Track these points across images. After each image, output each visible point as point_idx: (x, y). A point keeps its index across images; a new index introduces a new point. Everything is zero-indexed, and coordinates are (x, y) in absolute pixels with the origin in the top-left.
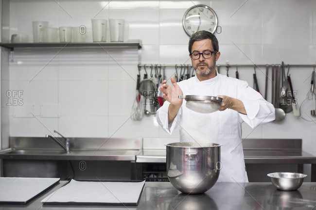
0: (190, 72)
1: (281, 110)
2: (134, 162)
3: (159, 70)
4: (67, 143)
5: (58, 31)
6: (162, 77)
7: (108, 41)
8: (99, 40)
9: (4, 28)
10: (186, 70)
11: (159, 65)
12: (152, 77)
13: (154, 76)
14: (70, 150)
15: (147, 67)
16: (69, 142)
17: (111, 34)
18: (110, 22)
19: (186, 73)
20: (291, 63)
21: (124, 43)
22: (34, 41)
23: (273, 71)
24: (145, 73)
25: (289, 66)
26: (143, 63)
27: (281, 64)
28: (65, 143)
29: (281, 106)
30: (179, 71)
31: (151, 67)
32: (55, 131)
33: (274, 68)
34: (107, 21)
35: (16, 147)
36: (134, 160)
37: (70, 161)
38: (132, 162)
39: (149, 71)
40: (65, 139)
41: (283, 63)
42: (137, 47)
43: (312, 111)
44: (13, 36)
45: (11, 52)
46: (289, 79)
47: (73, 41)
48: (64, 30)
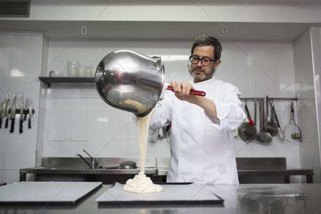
1: (269, 134)
4: (93, 162)
14: (95, 168)
16: (95, 161)
20: (273, 97)
23: (260, 103)
25: (273, 99)
27: (266, 97)
28: (92, 161)
29: (268, 131)
32: (84, 151)
33: (261, 100)
35: (48, 166)
36: (156, 173)
37: (94, 175)
38: (154, 175)
40: (92, 158)
41: (267, 96)
43: (292, 135)
44: (51, 73)
46: (273, 108)
48: (94, 68)
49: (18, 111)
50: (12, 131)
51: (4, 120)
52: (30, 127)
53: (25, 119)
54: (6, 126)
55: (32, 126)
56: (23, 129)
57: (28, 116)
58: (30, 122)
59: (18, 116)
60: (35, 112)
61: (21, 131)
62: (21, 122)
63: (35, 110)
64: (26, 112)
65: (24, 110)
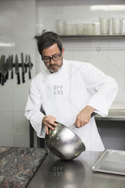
5: (75, 27)
7: (111, 34)
8: (105, 33)
9: (37, 25)
17: (113, 28)
18: (112, 20)
21: (122, 35)
34: (110, 19)
44: (44, 31)
47: (85, 34)
48: (80, 26)
49: (20, 65)
51: (10, 72)
52: (30, 78)
53: (26, 72)
55: (32, 76)
57: (28, 68)
59: (20, 69)
60: (34, 66)
61: (24, 81)
62: (23, 74)
63: (33, 63)
64: (27, 66)
65: (25, 64)
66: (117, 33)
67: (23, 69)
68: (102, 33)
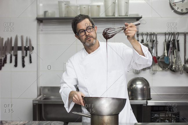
0: (175, 38)
2: (145, 105)
3: (152, 37)
5: (79, 8)
6: (155, 41)
7: (116, 16)
8: (110, 15)
10: (173, 37)
11: (153, 33)
12: (148, 41)
13: (149, 41)
15: (144, 34)
17: (119, 10)
19: (172, 39)
21: (128, 17)
22: (60, 15)
24: (142, 39)
26: (140, 31)
30: (167, 37)
31: (147, 34)
36: (146, 103)
38: (144, 105)
39: (145, 37)
42: (136, 19)
44: (45, 12)
45: (41, 24)
48: (84, 8)
49: (20, 48)
50: (16, 65)
51: (8, 56)
52: (31, 62)
53: (26, 55)
54: (11, 62)
55: (32, 61)
56: (25, 64)
57: (28, 52)
58: (30, 57)
59: (20, 53)
60: (34, 48)
61: (24, 66)
62: (23, 58)
63: (34, 46)
64: (27, 49)
65: (25, 47)
66: (123, 14)
67: (23, 53)
68: (107, 15)
